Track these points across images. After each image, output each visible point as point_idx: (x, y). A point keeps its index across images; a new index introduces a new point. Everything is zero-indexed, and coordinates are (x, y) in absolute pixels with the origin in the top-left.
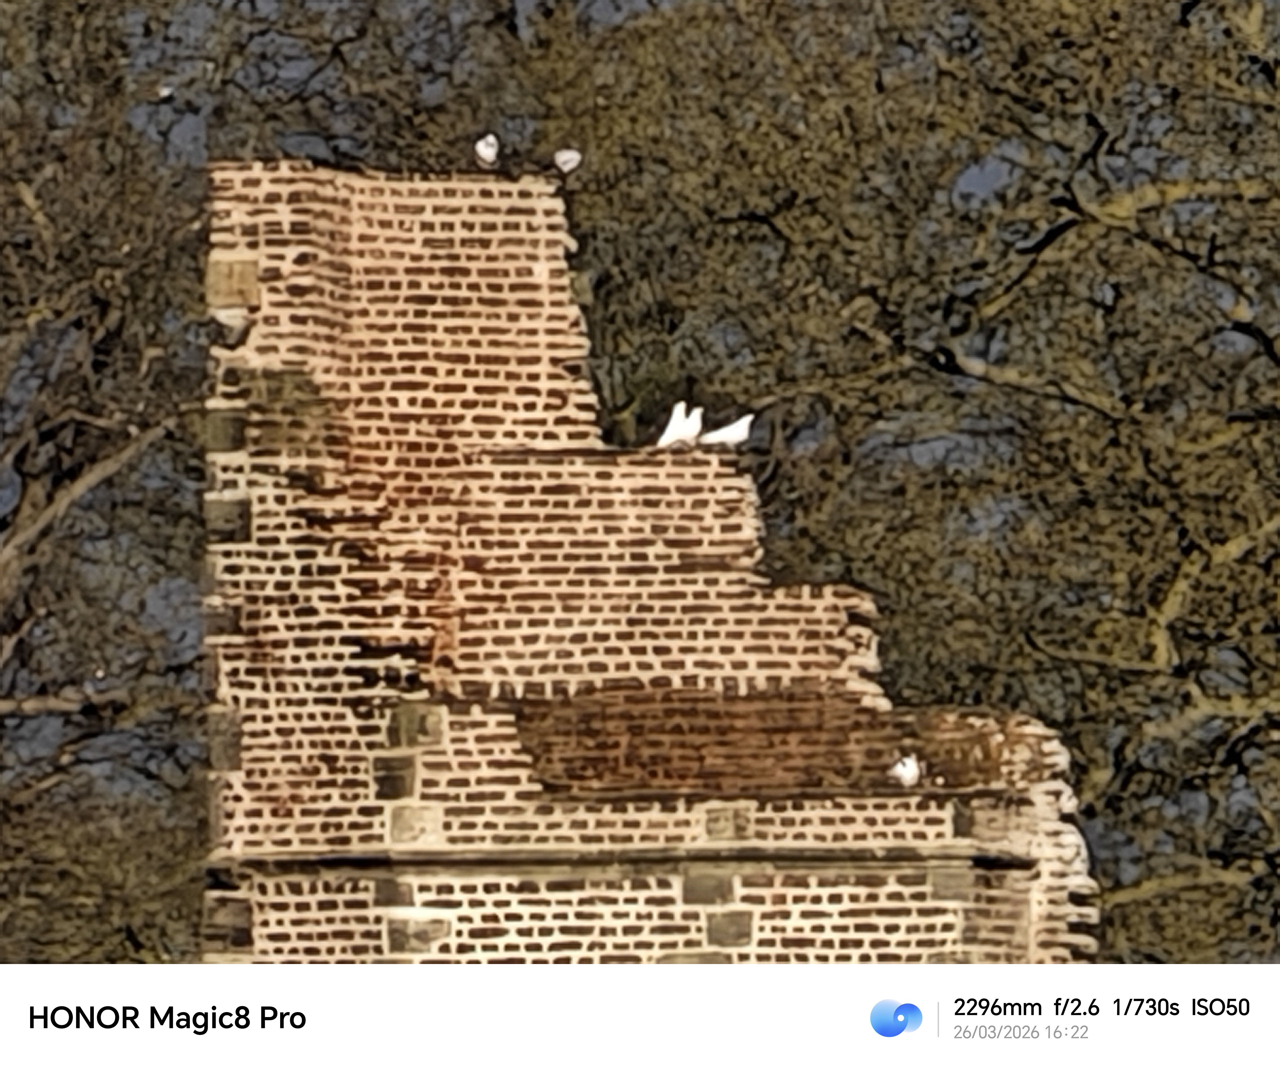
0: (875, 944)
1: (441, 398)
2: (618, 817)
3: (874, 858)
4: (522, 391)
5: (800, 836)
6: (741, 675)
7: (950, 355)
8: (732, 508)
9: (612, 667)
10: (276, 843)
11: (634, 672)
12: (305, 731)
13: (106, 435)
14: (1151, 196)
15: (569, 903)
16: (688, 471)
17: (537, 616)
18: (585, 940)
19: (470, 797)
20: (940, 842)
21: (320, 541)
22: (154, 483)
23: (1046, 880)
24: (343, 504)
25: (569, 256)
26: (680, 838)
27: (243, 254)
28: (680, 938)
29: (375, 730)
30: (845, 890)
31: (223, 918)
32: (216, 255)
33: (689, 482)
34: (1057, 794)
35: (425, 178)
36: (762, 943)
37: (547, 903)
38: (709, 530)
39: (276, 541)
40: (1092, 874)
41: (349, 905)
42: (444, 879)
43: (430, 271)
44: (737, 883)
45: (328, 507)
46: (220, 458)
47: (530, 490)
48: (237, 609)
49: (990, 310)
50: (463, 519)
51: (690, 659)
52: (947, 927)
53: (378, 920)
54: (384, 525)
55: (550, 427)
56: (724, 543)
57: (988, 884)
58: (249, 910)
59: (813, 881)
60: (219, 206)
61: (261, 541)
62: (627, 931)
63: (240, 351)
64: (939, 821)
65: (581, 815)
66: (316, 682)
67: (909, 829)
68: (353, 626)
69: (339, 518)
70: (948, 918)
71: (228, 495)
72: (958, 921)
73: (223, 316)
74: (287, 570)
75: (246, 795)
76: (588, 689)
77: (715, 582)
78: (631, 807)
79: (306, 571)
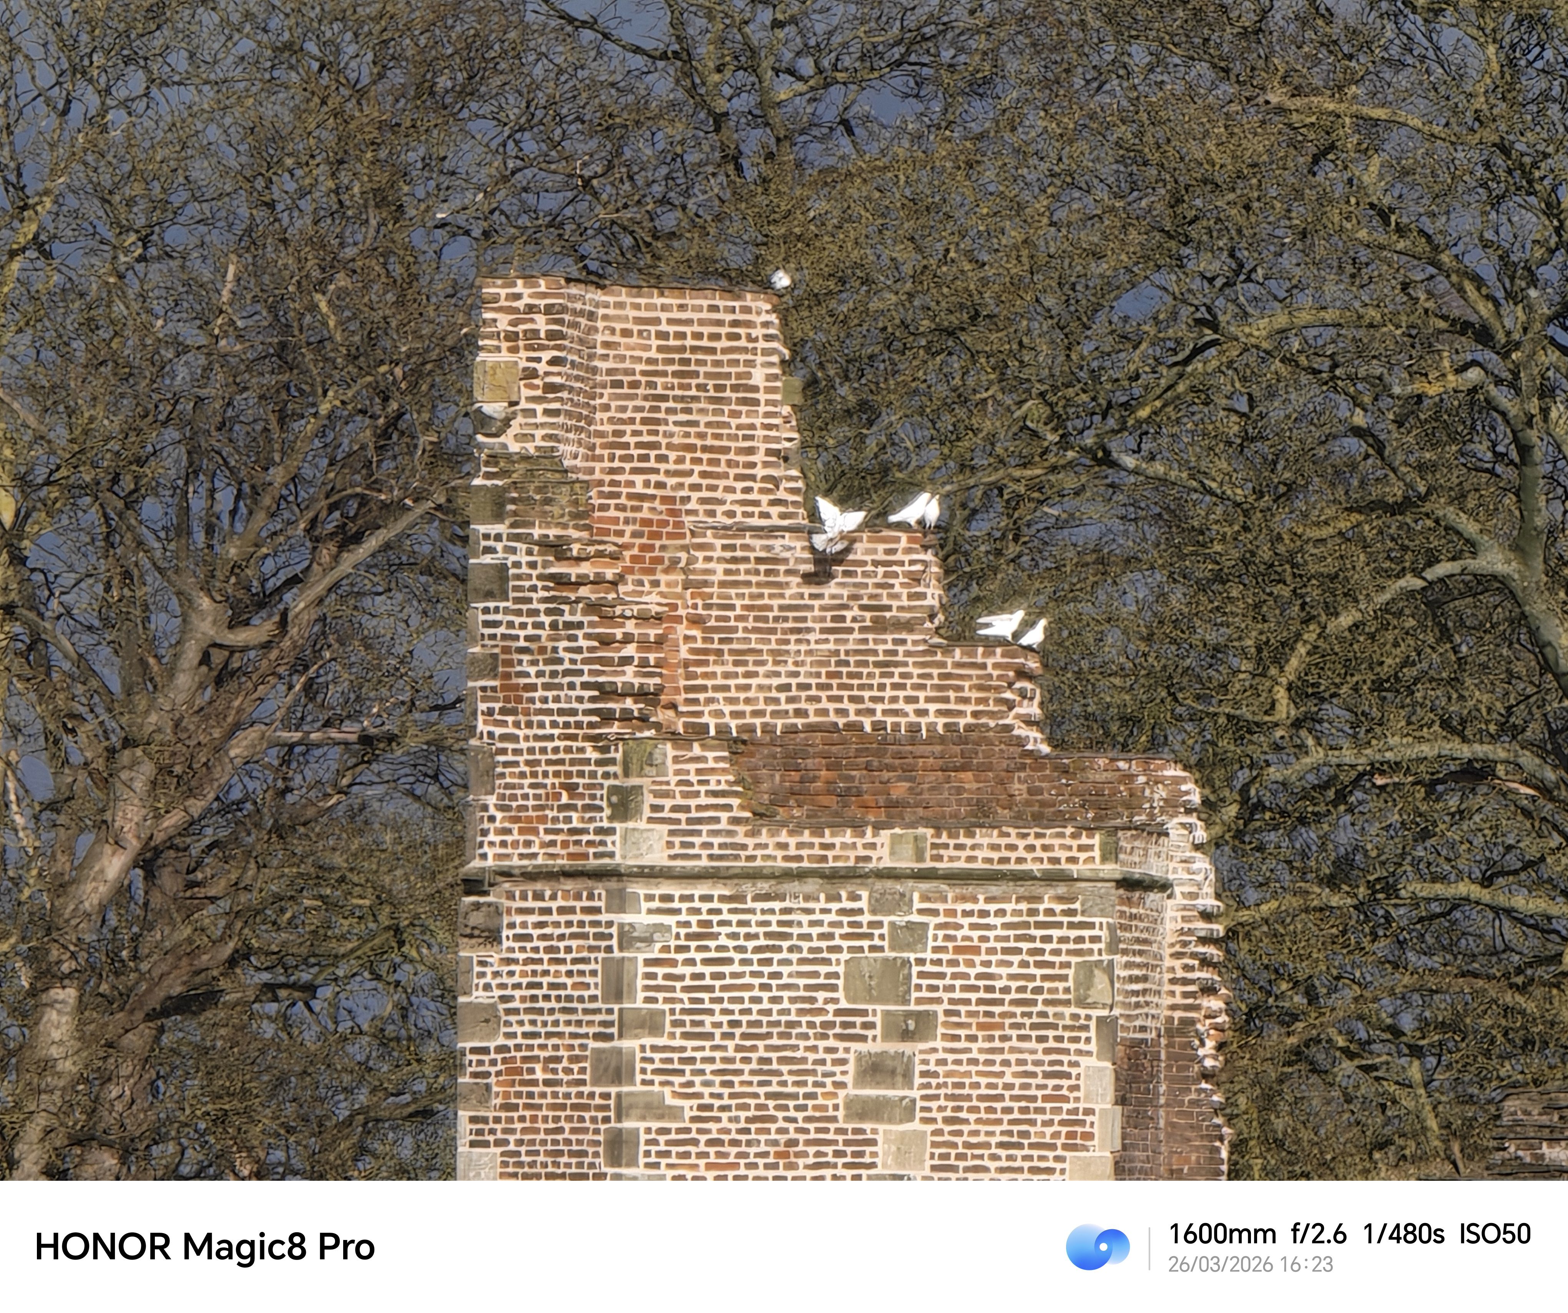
0: (1033, 952)
1: (672, 481)
2: (817, 841)
3: (1035, 878)
4: (739, 478)
5: (970, 859)
6: (923, 721)
7: (1107, 453)
8: (916, 579)
9: (811, 713)
10: (522, 856)
11: (833, 717)
12: (549, 762)
13: (385, 506)
14: (1282, 320)
15: (772, 911)
16: (881, 547)
17: (751, 668)
18: (785, 944)
19: (690, 821)
20: (1090, 866)
21: (566, 601)
22: (427, 549)
23: (1179, 900)
24: (586, 569)
25: (783, 362)
26: (868, 859)
27: (505, 356)
28: (866, 944)
29: (613, 761)
30: (1009, 907)
31: (476, 919)
32: (482, 356)
33: (881, 557)
34: (1190, 828)
35: (662, 295)
36: (936, 950)
37: (752, 911)
38: (897, 596)
39: (529, 600)
40: (1218, 896)
41: (586, 910)
42: (667, 888)
43: (664, 374)
44: (916, 896)
45: (574, 571)
46: (482, 529)
47: (746, 560)
48: (494, 656)
49: (1143, 413)
50: (686, 586)
51: (879, 707)
52: (1095, 939)
53: (610, 924)
54: (622, 589)
55: (765, 508)
56: (910, 609)
57: (1129, 902)
58: (499, 914)
59: (981, 897)
60: (488, 315)
61: (517, 600)
62: (822, 936)
63: (502, 439)
64: (1090, 848)
65: (784, 837)
66: (561, 720)
67: (1063, 855)
68: (591, 672)
69: (582, 581)
70: (1096, 932)
71: (487, 559)
72: (1104, 934)
73: (488, 409)
74: (539, 625)
75: (499, 815)
76: (791, 730)
77: (903, 642)
78: (827, 832)
79: (554, 626)
